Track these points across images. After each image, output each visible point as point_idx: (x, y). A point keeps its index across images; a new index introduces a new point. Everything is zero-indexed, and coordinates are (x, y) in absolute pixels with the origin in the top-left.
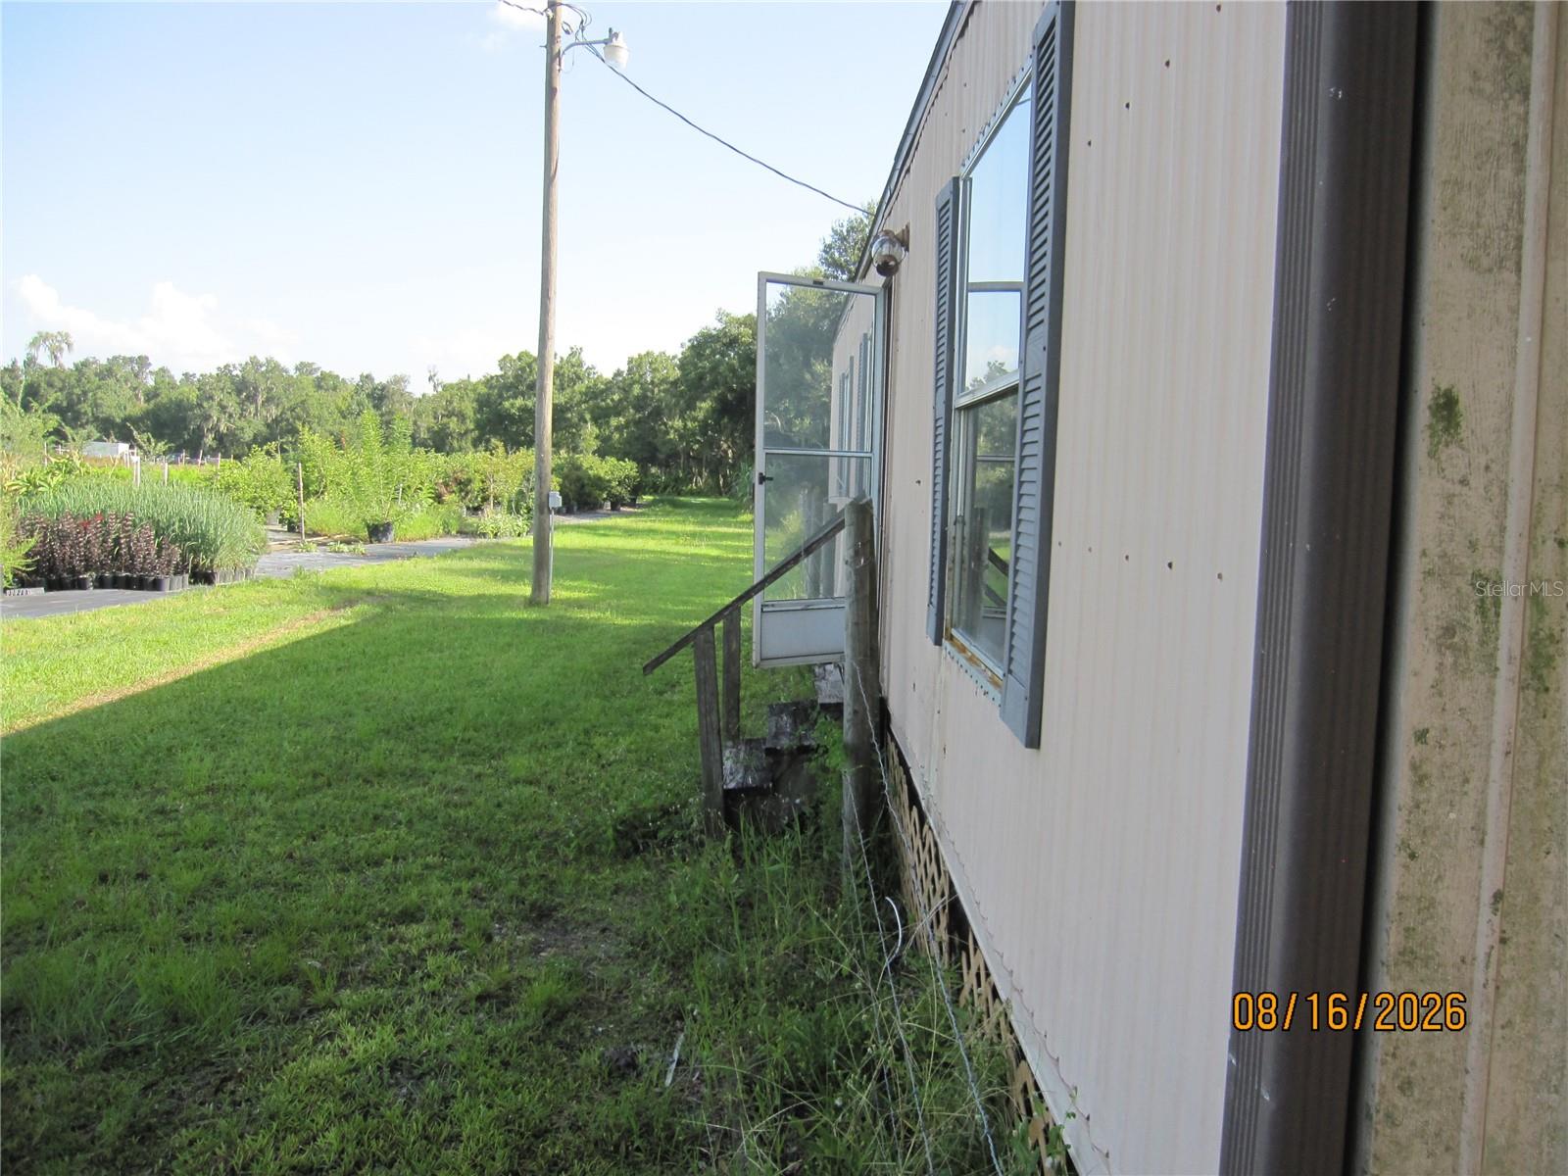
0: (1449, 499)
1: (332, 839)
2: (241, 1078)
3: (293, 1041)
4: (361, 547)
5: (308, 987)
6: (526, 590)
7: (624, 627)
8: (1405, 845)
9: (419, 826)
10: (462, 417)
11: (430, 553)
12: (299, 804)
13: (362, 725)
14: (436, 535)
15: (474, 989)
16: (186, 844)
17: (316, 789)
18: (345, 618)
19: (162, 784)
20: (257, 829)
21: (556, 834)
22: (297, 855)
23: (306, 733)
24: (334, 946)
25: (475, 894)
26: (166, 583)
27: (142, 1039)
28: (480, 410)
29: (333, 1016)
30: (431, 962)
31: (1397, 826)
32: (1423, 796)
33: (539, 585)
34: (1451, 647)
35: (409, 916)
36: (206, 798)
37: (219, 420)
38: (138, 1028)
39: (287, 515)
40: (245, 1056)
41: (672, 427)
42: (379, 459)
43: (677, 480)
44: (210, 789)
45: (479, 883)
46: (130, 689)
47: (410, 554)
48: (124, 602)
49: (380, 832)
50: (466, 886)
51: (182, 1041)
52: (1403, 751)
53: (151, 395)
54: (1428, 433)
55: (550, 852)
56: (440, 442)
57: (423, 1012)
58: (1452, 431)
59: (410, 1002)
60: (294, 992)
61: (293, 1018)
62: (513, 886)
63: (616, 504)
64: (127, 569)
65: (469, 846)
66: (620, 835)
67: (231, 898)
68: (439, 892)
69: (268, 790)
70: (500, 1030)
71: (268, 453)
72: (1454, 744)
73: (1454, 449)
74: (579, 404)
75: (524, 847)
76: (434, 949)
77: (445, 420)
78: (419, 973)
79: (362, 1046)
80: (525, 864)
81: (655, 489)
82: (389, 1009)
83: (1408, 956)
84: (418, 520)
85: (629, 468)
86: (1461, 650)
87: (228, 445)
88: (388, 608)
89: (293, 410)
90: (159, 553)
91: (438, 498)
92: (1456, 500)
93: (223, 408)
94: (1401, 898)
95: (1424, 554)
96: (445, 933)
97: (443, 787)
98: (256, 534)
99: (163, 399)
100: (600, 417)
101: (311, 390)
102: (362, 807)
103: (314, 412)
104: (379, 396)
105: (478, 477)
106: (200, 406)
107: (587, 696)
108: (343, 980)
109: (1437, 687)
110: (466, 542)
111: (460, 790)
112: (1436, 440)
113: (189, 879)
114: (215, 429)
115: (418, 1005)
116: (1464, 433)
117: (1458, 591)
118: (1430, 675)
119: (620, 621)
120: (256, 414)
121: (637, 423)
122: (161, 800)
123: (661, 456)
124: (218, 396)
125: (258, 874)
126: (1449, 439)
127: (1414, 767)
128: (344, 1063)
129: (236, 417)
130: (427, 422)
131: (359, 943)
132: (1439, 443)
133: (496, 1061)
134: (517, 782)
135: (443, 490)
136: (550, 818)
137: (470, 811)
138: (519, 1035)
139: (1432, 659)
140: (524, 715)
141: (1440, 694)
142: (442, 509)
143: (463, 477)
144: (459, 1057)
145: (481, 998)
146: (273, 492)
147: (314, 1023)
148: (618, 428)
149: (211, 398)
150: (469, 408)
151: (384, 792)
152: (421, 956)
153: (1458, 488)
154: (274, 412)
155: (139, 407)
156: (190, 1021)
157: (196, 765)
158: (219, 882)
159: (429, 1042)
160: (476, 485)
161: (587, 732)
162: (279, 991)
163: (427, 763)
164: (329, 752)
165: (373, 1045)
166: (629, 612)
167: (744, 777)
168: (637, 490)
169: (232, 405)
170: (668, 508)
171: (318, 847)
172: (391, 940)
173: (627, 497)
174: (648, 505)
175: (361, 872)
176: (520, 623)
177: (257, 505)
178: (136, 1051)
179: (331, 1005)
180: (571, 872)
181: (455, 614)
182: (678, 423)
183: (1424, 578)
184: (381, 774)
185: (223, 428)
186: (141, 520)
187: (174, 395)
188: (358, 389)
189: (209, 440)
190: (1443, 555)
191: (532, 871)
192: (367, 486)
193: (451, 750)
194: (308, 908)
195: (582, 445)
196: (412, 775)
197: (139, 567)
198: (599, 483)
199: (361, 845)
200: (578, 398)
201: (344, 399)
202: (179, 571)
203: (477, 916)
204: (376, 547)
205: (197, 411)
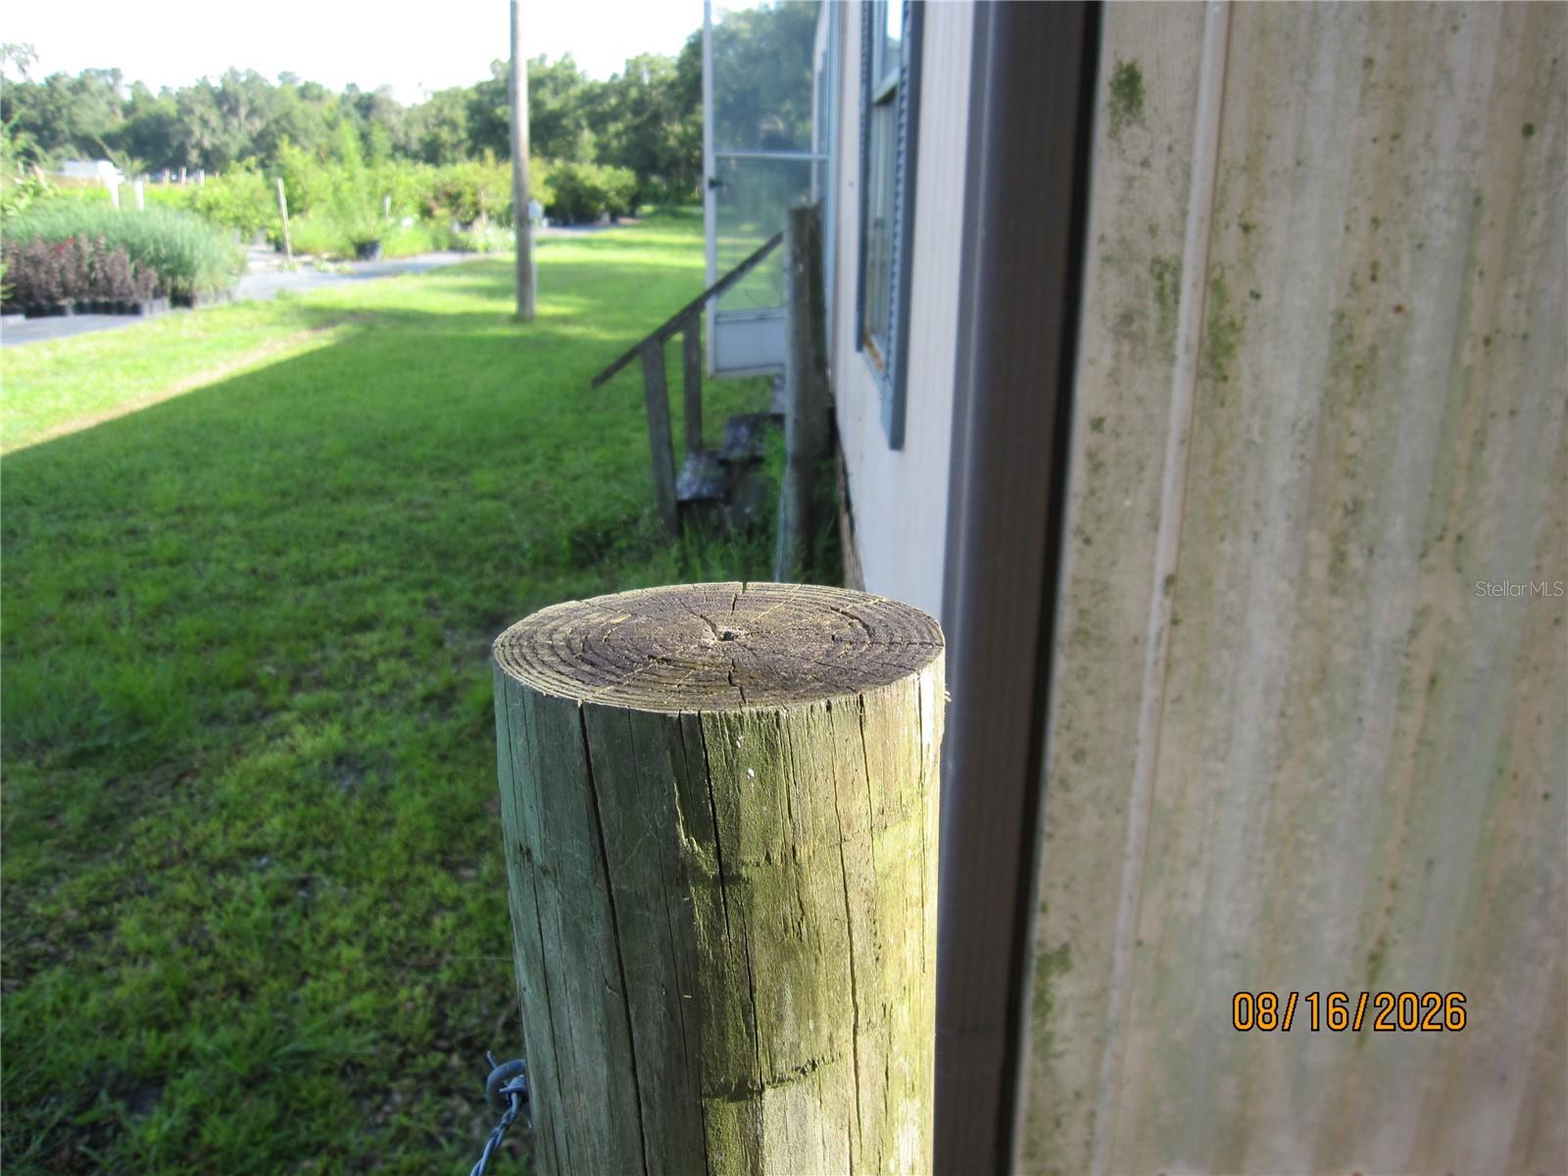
0: (1130, 182)
1: (295, 555)
2: (196, 773)
3: (246, 739)
4: (348, 266)
5: (263, 692)
6: (510, 306)
7: (607, 343)
8: (1080, 531)
9: (382, 541)
10: (454, 126)
11: (416, 270)
12: (268, 522)
13: (333, 444)
14: (426, 251)
15: (420, 690)
16: (154, 563)
17: (284, 508)
18: (325, 339)
19: (133, 504)
20: (223, 547)
21: (516, 547)
22: (261, 569)
23: (278, 454)
24: (291, 653)
25: (430, 604)
26: (146, 307)
27: (103, 740)
28: (471, 118)
29: (286, 717)
30: (382, 667)
31: (1074, 512)
32: (1097, 484)
33: (523, 300)
34: (1130, 336)
35: (365, 625)
36: (177, 519)
37: (202, 136)
38: (101, 730)
39: (272, 235)
40: (201, 754)
41: (672, 133)
42: (362, 172)
43: (679, 189)
44: (180, 510)
45: (435, 593)
46: (107, 414)
47: (396, 271)
48: (103, 327)
49: (343, 546)
50: (420, 596)
51: (144, 741)
52: (1081, 439)
53: (129, 110)
54: (1109, 111)
55: (505, 565)
56: (432, 153)
57: (370, 713)
58: (1134, 110)
59: (359, 703)
60: (249, 697)
61: (248, 719)
62: (467, 596)
63: (615, 215)
64: (106, 294)
65: (428, 558)
66: (576, 545)
67: (191, 612)
68: (396, 603)
69: (236, 509)
70: (442, 729)
71: (248, 169)
72: (1130, 433)
73: (1135, 129)
74: (575, 108)
75: (479, 558)
76: (385, 655)
77: (436, 130)
78: (369, 678)
79: (310, 743)
80: (481, 574)
81: (655, 198)
82: (338, 710)
83: (1082, 635)
84: (405, 236)
85: (626, 177)
86: (1138, 339)
87: (213, 161)
88: (371, 328)
89: (277, 122)
90: (135, 277)
91: (426, 212)
92: (1137, 184)
93: (205, 123)
94: (1076, 581)
95: (1102, 239)
96: (397, 639)
97: (409, 503)
98: (234, 255)
99: (141, 114)
100: (598, 122)
101: (295, 100)
102: (325, 523)
103: (300, 123)
104: (366, 106)
105: (468, 190)
106: (180, 120)
107: (562, 411)
108: (295, 684)
109: (1114, 376)
110: (454, 258)
111: (426, 506)
112: (1117, 119)
113: (152, 594)
114: (199, 145)
115: (367, 704)
116: (1147, 110)
117: (1138, 278)
118: (1106, 362)
119: (605, 336)
120: (239, 129)
121: (636, 129)
122: (132, 521)
123: (662, 164)
124: (199, 109)
125: (221, 589)
126: (1131, 118)
127: (1091, 455)
128: (292, 759)
129: (219, 131)
130: (418, 133)
131: (315, 651)
132: (1120, 122)
133: (434, 755)
134: (482, 496)
135: (432, 204)
136: (510, 531)
137: (433, 526)
138: (459, 732)
139: (1109, 348)
140: (496, 431)
141: (1117, 383)
142: (432, 225)
143: (453, 190)
144: (401, 751)
145: (427, 699)
146: (257, 210)
147: (268, 724)
148: (618, 135)
149: (190, 112)
150: (460, 115)
151: (352, 509)
152: (373, 662)
153: (1138, 171)
154: (258, 125)
155: (118, 122)
156: (150, 723)
157: (167, 487)
158: (183, 596)
159: (374, 738)
160: (468, 199)
161: (557, 447)
162: (233, 696)
163: (394, 480)
164: (298, 471)
165: (319, 742)
166: (614, 326)
167: (700, 489)
168: (636, 200)
169: (214, 117)
170: (668, 219)
171: (281, 563)
172: (345, 647)
173: (626, 208)
174: (649, 216)
175: (321, 585)
176: (501, 341)
177: (241, 223)
178: (100, 751)
179: (285, 708)
180: (525, 581)
181: (436, 331)
182: (677, 128)
183: (1102, 266)
184: (349, 491)
185: (207, 144)
186: (114, 243)
187: (153, 109)
188: (344, 99)
189: (194, 156)
190: (1122, 241)
191: (486, 582)
192: (351, 202)
193: (420, 467)
194: (268, 620)
195: (580, 153)
196: (377, 492)
197: (116, 292)
198: (596, 194)
199: (323, 560)
200: (572, 103)
201: (331, 109)
202: (158, 294)
203: (428, 624)
204: (364, 265)
205: (178, 126)
